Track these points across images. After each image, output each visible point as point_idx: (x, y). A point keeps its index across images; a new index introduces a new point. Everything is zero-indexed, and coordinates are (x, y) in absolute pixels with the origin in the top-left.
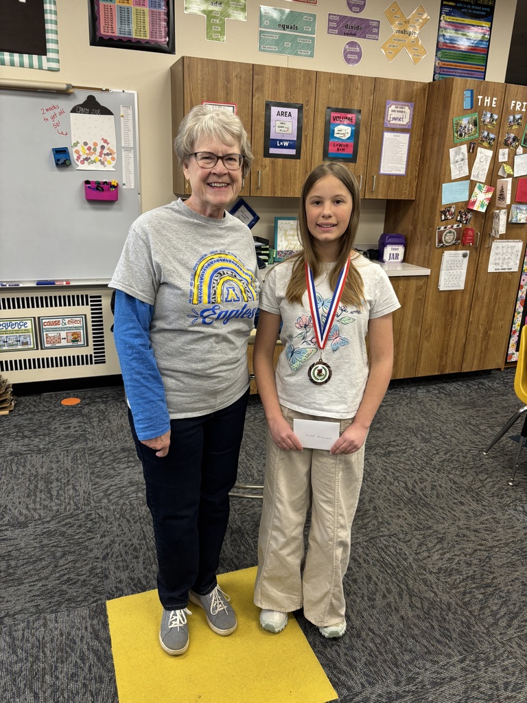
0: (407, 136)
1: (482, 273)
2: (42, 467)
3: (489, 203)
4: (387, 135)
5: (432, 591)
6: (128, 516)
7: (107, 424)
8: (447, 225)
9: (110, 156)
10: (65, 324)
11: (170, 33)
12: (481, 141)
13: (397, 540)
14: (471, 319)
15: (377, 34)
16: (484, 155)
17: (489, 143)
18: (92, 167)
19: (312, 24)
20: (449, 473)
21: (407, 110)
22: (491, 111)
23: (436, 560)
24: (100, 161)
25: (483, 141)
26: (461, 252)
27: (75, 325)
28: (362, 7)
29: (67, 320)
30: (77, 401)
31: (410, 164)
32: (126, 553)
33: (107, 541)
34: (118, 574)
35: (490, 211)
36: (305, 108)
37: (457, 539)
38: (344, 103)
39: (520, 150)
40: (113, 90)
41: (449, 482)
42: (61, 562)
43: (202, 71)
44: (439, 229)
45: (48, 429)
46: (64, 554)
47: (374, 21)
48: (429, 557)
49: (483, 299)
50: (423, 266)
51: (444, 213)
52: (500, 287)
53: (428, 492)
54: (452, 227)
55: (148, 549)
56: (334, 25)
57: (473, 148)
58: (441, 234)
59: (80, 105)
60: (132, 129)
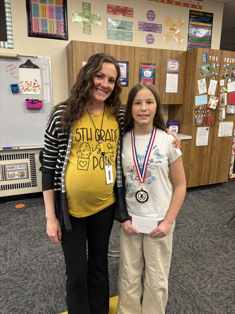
0: (177, 75)
1: (215, 137)
2: (3, 242)
3: (217, 105)
4: (168, 75)
5: (210, 307)
6: (46, 269)
7: (38, 217)
8: (198, 115)
9: (38, 87)
10: (17, 168)
11: (66, 31)
12: (212, 76)
13: (188, 277)
14: (211, 159)
15: (161, 30)
16: (213, 83)
17: (216, 77)
18: (30, 93)
19: (131, 26)
20: (210, 237)
21: (177, 63)
22: (215, 63)
23: (210, 288)
24: (33, 90)
25: (213, 77)
26: (205, 128)
27: (22, 168)
28: (154, 19)
29: (18, 166)
30: (24, 205)
31: (179, 88)
32: (45, 291)
33: (35, 284)
34: (40, 305)
35: (217, 108)
36: (130, 63)
37: (219, 275)
38: (148, 61)
39: (230, 80)
40: (39, 57)
41: (210, 242)
42: (10, 298)
43: (81, 47)
44: (195, 117)
45: (7, 221)
46: (12, 293)
47: (159, 24)
48: (206, 286)
49: (217, 150)
50: (188, 135)
51: (196, 110)
52: (224, 144)
53: (200, 248)
54: (201, 116)
55: (57, 289)
56: (141, 26)
57: (208, 80)
58: (196, 119)
59: (24, 64)
60: (48, 75)
